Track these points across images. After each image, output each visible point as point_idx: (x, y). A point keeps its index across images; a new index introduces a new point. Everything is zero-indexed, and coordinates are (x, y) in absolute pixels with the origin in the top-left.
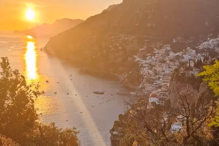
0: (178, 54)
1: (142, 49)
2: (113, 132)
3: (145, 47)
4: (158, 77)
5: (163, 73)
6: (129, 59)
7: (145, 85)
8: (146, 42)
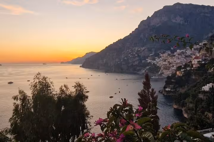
0: (182, 51)
1: (152, 54)
2: (166, 89)
3: (153, 53)
4: (173, 65)
5: (175, 63)
6: (143, 61)
7: (163, 71)
8: (154, 50)
